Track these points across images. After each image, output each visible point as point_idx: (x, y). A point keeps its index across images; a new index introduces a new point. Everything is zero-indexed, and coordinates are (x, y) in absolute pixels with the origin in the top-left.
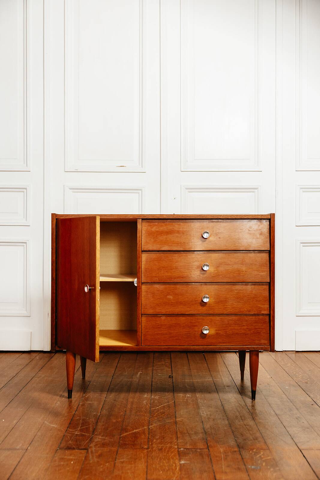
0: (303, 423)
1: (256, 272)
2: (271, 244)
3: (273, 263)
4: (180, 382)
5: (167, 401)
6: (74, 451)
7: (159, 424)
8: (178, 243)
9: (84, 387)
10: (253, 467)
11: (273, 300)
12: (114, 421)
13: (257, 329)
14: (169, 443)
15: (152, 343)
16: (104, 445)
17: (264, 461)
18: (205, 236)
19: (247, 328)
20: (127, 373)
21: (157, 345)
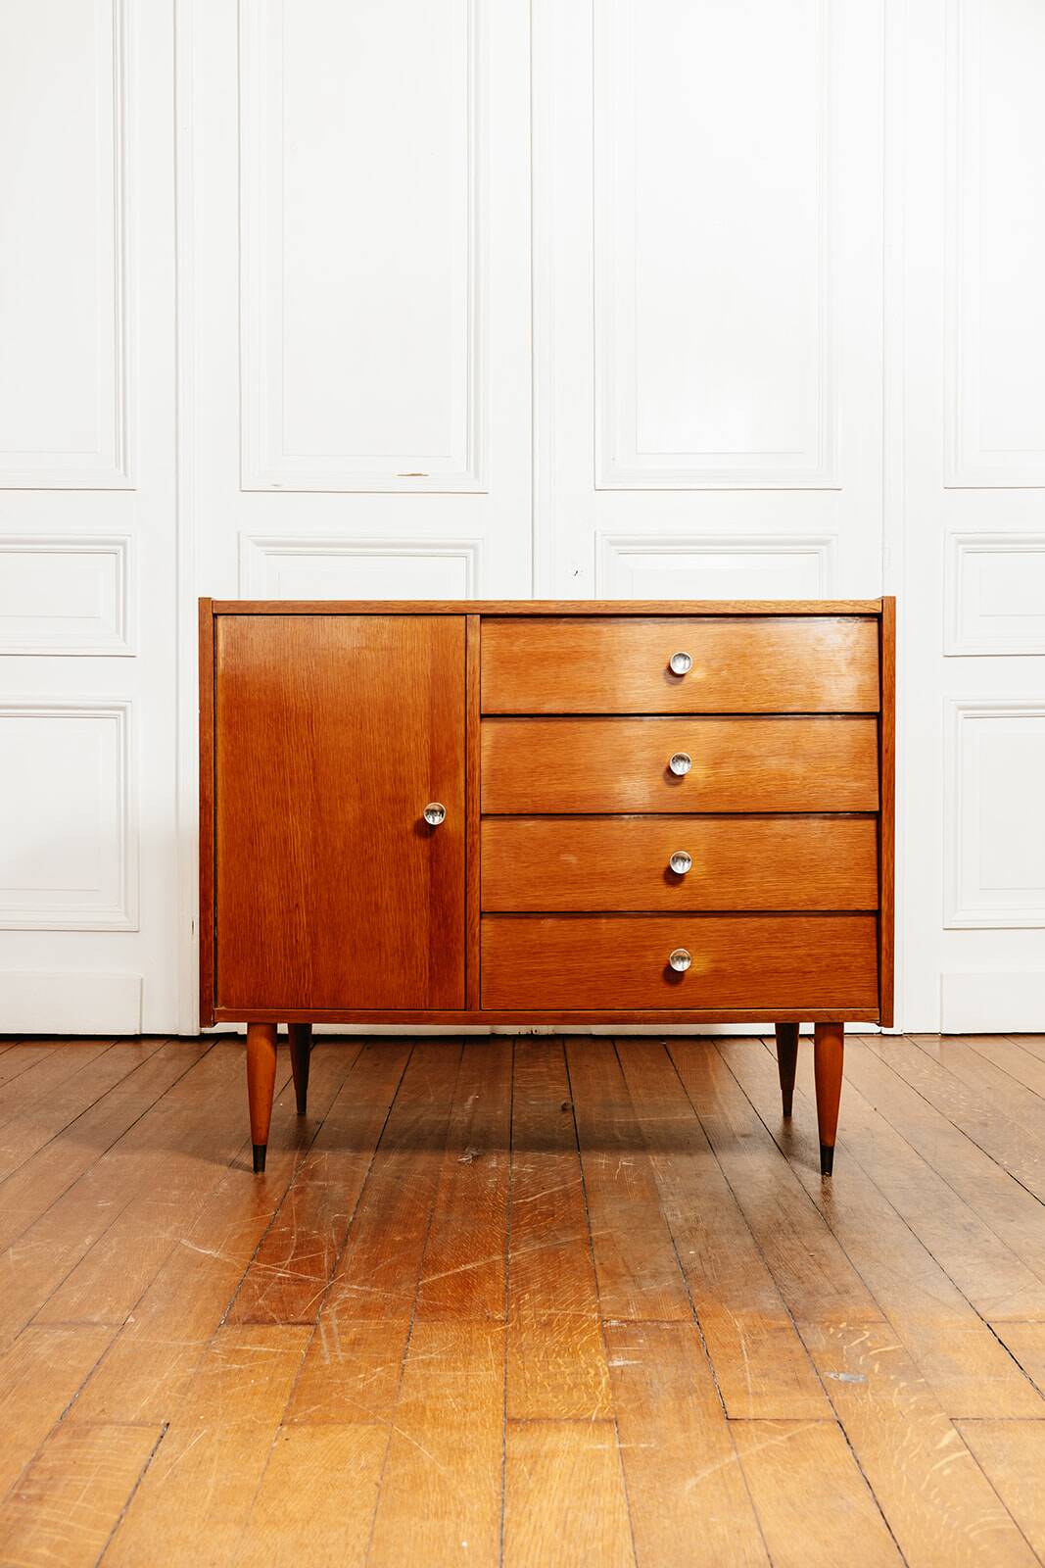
0: (987, 1241)
1: (837, 779)
2: (885, 692)
3: (889, 751)
4: (597, 1125)
5: (559, 1179)
6: (273, 1330)
7: (537, 1247)
8: (594, 691)
9: (303, 1139)
10: (842, 1377)
11: (888, 865)
12: (398, 1239)
13: (839, 955)
14: (572, 1303)
15: (513, 1000)
16: (366, 1311)
17: (875, 1358)
18: (679, 667)
19: (810, 955)
20: (432, 1098)
21: (530, 1006)
